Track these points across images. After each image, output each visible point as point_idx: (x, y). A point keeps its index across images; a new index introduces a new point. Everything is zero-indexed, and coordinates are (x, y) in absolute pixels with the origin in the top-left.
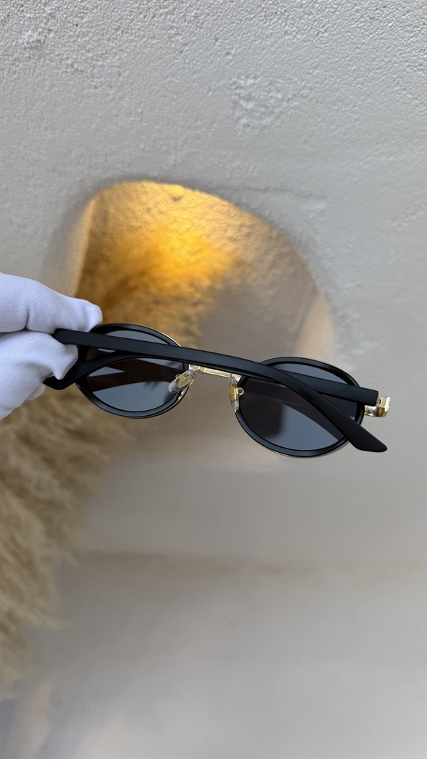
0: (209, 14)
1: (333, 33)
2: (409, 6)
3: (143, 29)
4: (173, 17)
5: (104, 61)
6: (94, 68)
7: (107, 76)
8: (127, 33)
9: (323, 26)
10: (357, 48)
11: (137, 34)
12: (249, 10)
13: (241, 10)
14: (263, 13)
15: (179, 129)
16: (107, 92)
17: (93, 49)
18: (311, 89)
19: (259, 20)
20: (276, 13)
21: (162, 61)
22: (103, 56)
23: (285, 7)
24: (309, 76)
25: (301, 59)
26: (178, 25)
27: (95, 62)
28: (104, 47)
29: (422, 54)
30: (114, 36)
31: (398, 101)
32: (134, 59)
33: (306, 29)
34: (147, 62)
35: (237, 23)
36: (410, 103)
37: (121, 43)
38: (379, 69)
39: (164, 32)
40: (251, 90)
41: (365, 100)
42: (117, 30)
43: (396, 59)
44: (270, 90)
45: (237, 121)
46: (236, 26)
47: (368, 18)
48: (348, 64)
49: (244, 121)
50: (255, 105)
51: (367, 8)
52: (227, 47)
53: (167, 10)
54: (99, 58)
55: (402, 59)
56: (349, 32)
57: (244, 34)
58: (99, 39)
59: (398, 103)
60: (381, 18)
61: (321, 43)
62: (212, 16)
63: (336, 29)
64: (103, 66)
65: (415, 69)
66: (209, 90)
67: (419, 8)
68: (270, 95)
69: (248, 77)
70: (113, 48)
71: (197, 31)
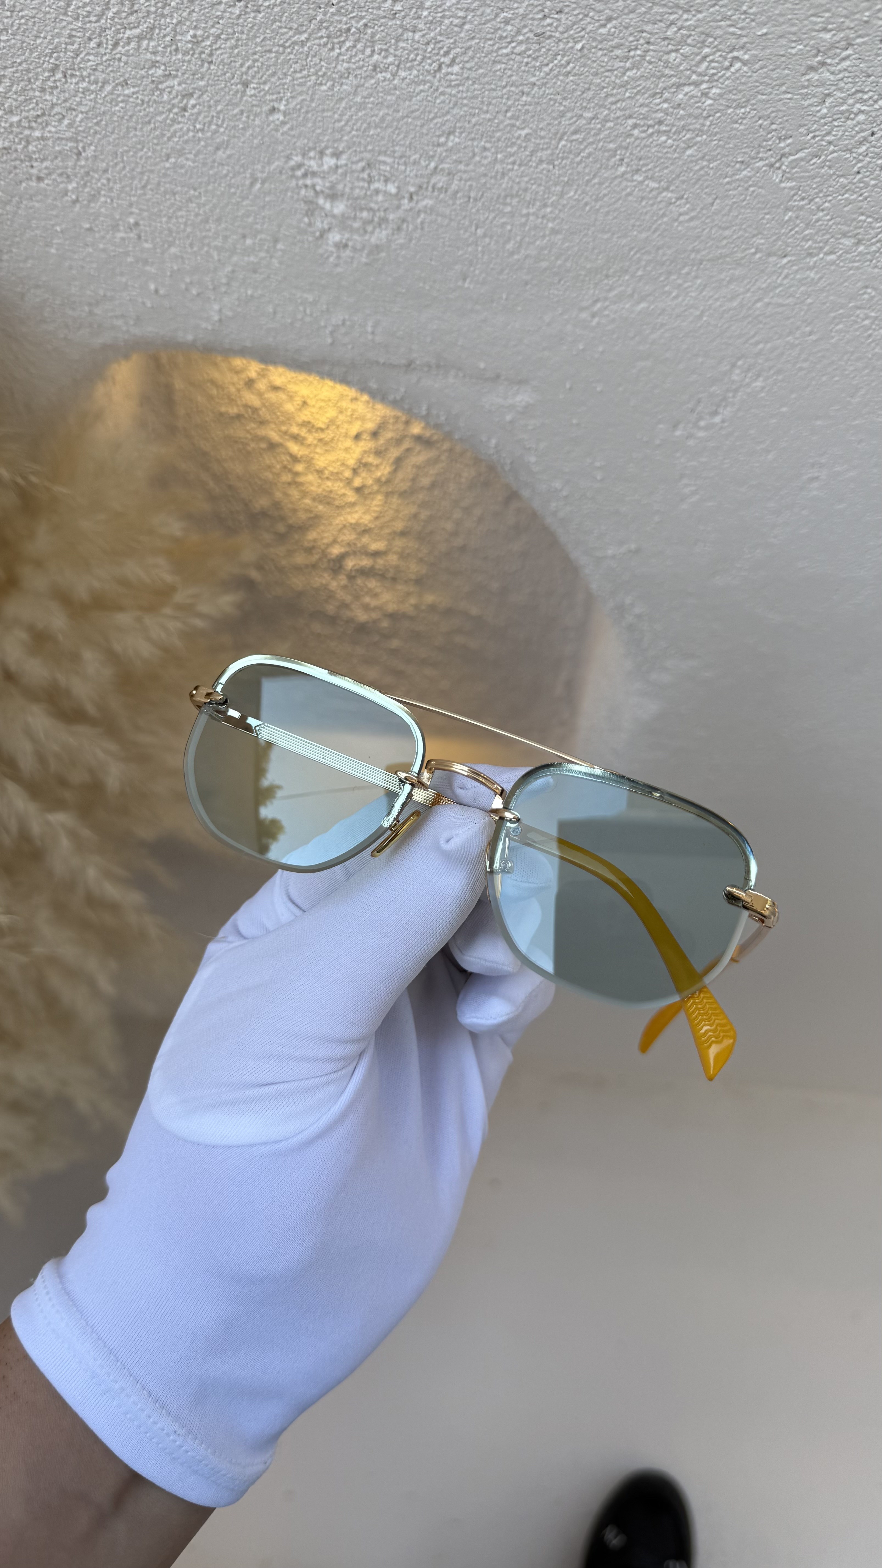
0: (218, 37)
1: (468, 65)
2: (610, 9)
3: (100, 68)
4: (152, 44)
5: (43, 128)
6: (28, 143)
7: (56, 158)
8: (72, 76)
9: (446, 54)
10: (523, 93)
11: (92, 78)
12: (295, 26)
13: (280, 27)
14: (323, 32)
15: (215, 255)
16: (62, 186)
17: (16, 108)
18: (449, 174)
19: (319, 45)
20: (349, 30)
21: (152, 125)
22: (39, 120)
23: (362, 18)
24: (439, 150)
25: (418, 118)
26: (165, 60)
27: (27, 132)
28: (37, 104)
29: (658, 101)
30: (50, 84)
31: (629, 194)
32: (97, 124)
33: (413, 60)
34: (125, 130)
35: (276, 52)
36: (656, 198)
37: (67, 95)
38: (575, 132)
39: (143, 72)
40: (333, 178)
41: (562, 195)
42: (53, 70)
43: (606, 112)
44: (369, 175)
45: (322, 236)
46: (277, 58)
47: (531, 35)
48: (513, 126)
49: (335, 237)
50: (346, 206)
51: (524, 16)
52: (268, 97)
53: (137, 31)
54: (33, 124)
55: (619, 113)
56: (500, 62)
57: (295, 72)
58: (24, 90)
59: (630, 198)
60: (557, 35)
61: (449, 86)
62: (226, 40)
63: (472, 58)
64: (43, 138)
65: (650, 131)
66: (254, 181)
67: (632, 12)
68: (372, 187)
69: (322, 153)
70: (53, 105)
71: (204, 70)
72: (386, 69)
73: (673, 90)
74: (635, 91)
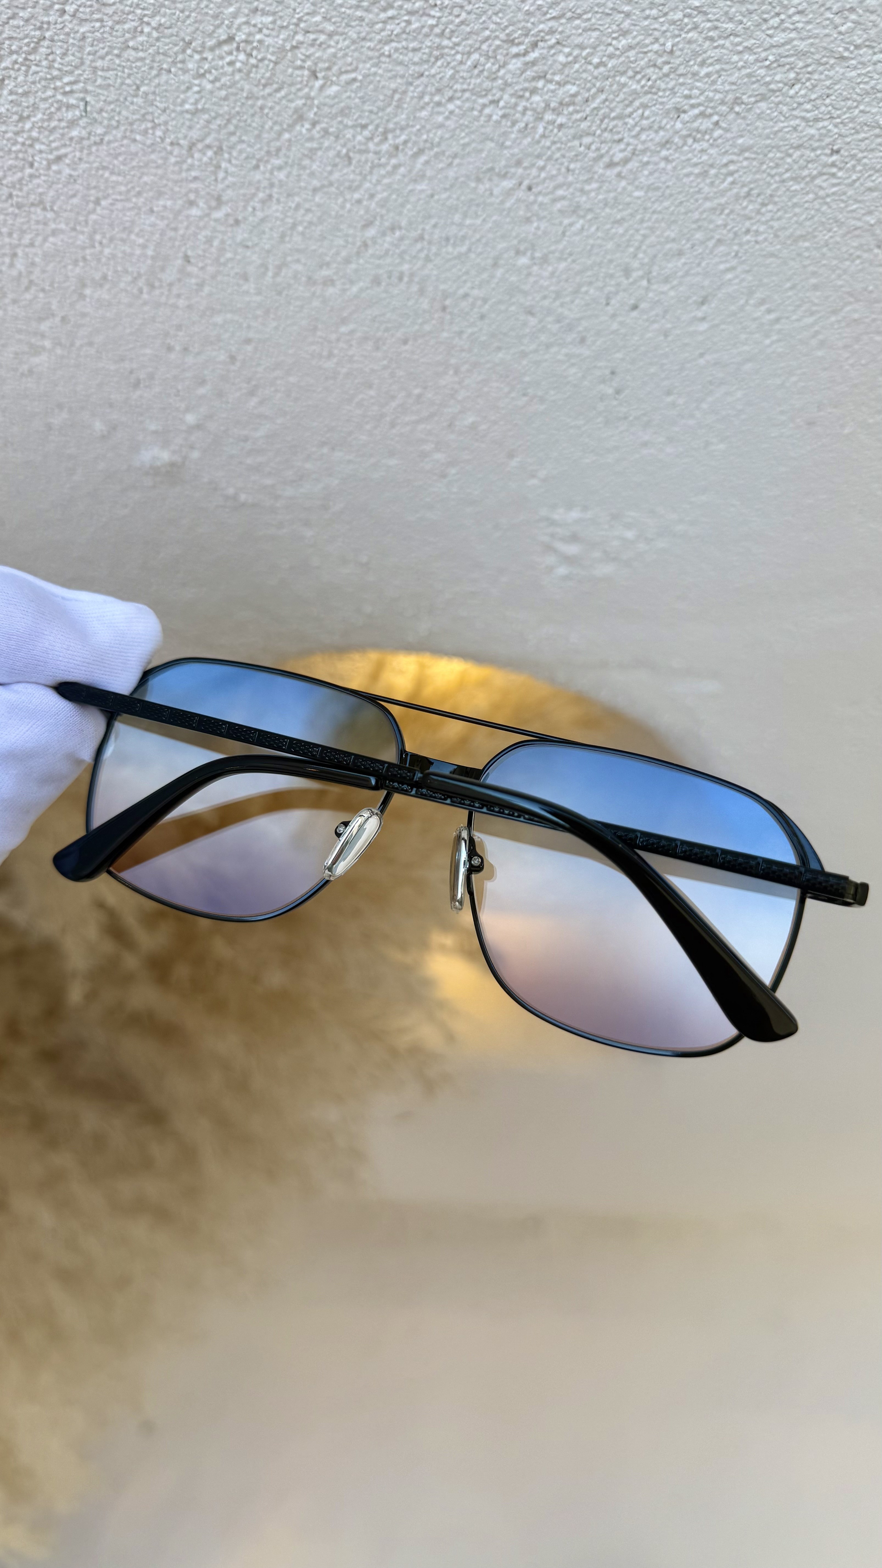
40: (577, 527)
45: (547, 572)
50: (583, 549)
52: (531, 467)
68: (611, 535)
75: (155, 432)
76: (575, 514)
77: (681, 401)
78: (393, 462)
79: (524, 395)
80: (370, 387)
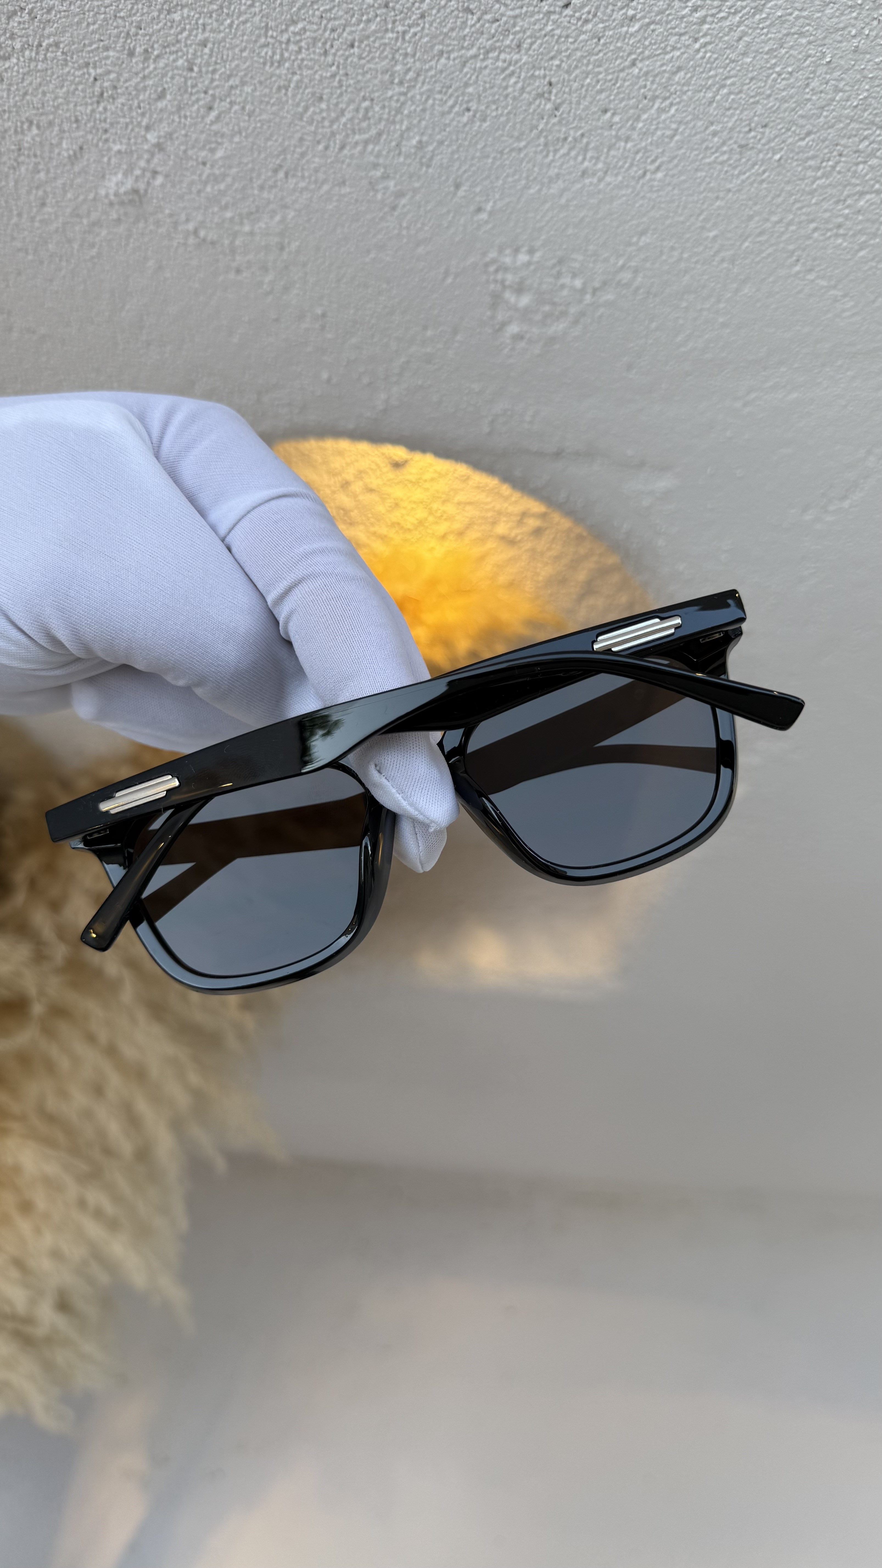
0: (443, 143)
3: (323, 169)
4: (377, 148)
5: (253, 224)
6: (235, 236)
7: (260, 252)
12: (517, 134)
13: (502, 135)
14: (542, 140)
15: (394, 344)
16: (259, 278)
17: (233, 204)
18: (635, 271)
19: (536, 152)
20: (565, 139)
21: (360, 223)
22: (252, 217)
23: (580, 128)
24: (630, 249)
25: (616, 219)
26: (388, 162)
28: (253, 202)
29: (840, 207)
30: (270, 183)
31: (801, 291)
32: (308, 221)
33: (622, 167)
34: (332, 227)
35: (495, 157)
36: (823, 295)
37: (285, 193)
38: (760, 234)
39: (363, 174)
40: (525, 273)
42: (275, 171)
43: (791, 217)
44: (560, 273)
45: (500, 330)
46: (493, 163)
48: (703, 228)
49: (514, 328)
50: (532, 300)
51: (732, 129)
52: (478, 199)
53: (366, 136)
54: (245, 221)
55: (803, 218)
56: (701, 170)
57: (508, 176)
58: (244, 188)
59: (801, 295)
60: (759, 146)
61: (651, 191)
63: (676, 166)
64: (252, 233)
65: (829, 234)
66: (447, 273)
68: (559, 283)
71: (421, 173)
72: (594, 174)
73: (856, 197)
74: (821, 198)
75: (119, 152)
76: (523, 258)
77: (617, 119)
78: (346, 190)
79: (468, 110)
80: (321, 99)
